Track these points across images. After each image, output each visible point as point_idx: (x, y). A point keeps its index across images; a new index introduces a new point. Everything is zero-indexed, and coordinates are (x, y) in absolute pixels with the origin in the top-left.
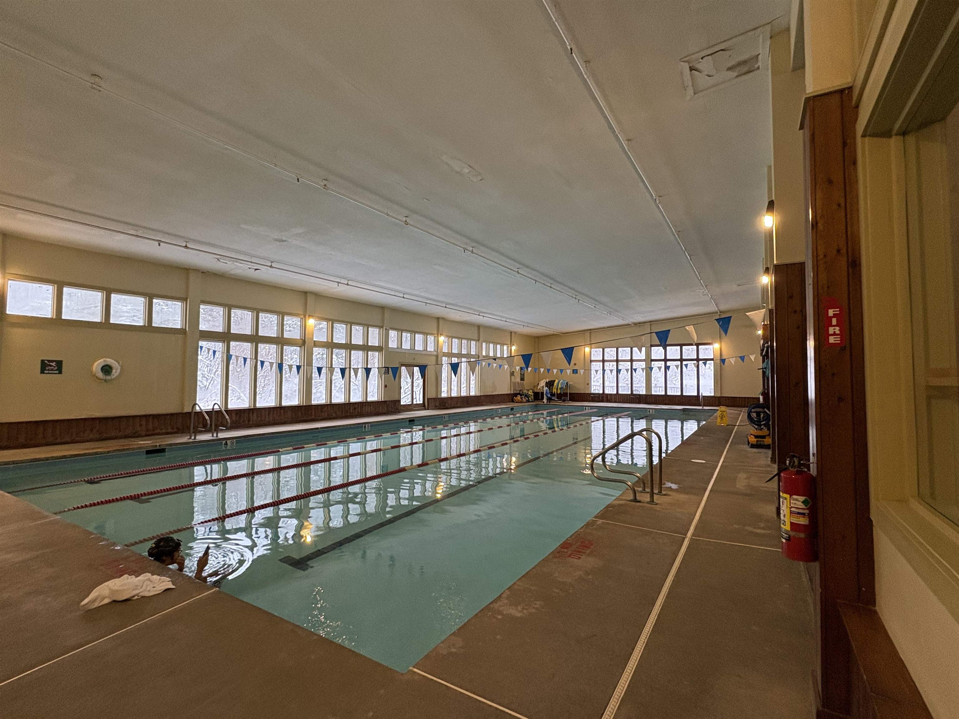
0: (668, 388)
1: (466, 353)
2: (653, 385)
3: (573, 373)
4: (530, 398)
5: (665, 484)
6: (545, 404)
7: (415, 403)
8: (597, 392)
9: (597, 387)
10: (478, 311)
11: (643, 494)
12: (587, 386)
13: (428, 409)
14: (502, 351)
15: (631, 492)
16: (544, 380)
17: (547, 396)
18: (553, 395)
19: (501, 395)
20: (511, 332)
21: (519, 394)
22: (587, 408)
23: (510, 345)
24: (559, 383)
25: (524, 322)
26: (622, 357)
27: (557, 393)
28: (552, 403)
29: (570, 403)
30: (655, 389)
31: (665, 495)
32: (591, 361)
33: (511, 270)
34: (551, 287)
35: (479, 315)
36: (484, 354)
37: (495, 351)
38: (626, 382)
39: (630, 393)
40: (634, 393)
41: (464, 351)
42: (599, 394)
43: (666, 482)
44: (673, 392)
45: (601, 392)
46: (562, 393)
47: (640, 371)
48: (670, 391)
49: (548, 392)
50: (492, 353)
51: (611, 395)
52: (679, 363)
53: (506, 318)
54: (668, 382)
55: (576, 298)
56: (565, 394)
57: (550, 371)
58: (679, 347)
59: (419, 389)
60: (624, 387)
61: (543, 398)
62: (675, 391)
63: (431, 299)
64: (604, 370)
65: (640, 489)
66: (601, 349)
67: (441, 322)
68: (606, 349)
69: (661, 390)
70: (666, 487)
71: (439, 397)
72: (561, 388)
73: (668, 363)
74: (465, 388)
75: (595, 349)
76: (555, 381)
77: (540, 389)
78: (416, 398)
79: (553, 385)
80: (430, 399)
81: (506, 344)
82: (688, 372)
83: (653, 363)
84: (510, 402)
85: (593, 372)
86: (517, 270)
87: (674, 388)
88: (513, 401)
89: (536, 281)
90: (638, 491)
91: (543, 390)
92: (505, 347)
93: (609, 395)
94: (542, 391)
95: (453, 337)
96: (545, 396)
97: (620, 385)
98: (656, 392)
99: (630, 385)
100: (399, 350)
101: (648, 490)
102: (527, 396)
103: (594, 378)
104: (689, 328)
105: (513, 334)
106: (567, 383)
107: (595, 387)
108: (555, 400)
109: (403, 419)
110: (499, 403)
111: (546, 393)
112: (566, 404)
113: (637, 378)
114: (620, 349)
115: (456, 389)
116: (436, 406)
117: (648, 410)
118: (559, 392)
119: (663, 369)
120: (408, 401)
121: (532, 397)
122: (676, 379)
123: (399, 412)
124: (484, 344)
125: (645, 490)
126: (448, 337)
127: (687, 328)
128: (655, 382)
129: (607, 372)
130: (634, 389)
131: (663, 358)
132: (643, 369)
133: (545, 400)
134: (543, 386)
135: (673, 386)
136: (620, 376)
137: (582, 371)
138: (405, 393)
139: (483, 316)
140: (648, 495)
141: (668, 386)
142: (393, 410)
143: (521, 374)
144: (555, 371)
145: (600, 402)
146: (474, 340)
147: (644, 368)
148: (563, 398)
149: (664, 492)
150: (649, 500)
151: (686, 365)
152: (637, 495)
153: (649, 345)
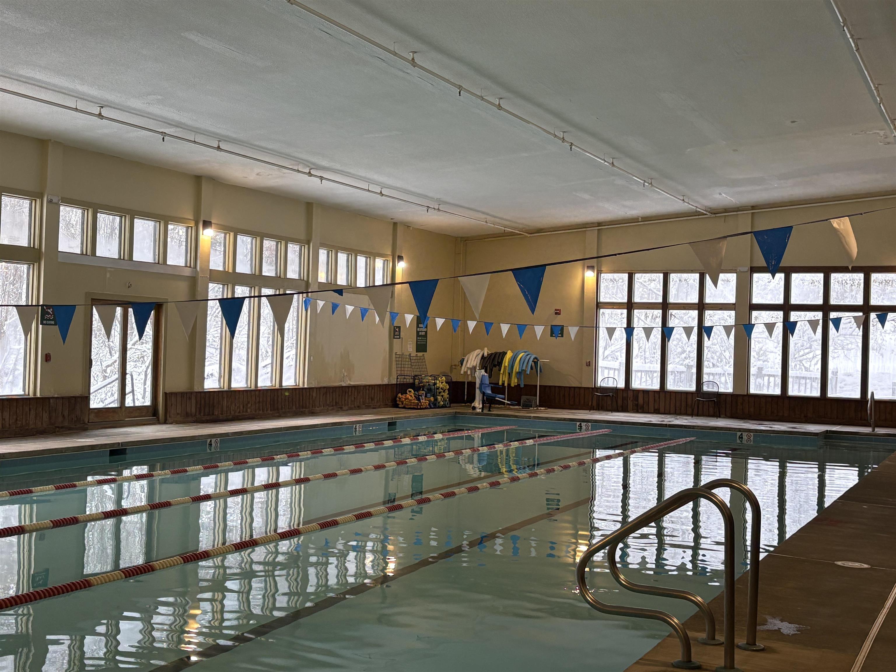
0: (790, 380)
1: (273, 274)
2: (753, 370)
3: (551, 336)
4: (439, 398)
5: (764, 623)
6: (478, 414)
7: (129, 402)
8: (610, 384)
9: (612, 372)
10: (306, 163)
11: (709, 647)
12: (585, 368)
13: (165, 422)
14: (370, 272)
15: (677, 642)
16: (477, 351)
17: (484, 394)
18: (497, 389)
19: (365, 386)
20: (395, 224)
21: (412, 386)
22: (583, 424)
23: (390, 259)
24: (514, 359)
25: (432, 199)
26: (677, 295)
27: (509, 385)
28: (495, 412)
29: (541, 412)
30: (759, 380)
31: (763, 650)
32: (599, 305)
33: (395, 54)
34: (499, 107)
35: (310, 174)
36: (322, 277)
37: (352, 270)
38: (687, 361)
39: (693, 388)
40: (705, 388)
41: (269, 271)
42: (616, 390)
43: (768, 617)
44: (802, 388)
45: (621, 385)
46: (522, 386)
47: (718, 333)
48: (796, 387)
49: (487, 381)
50: (345, 276)
51: (646, 392)
52: (819, 315)
53: (383, 186)
54: (791, 363)
55: (563, 139)
56: (530, 389)
57: (492, 330)
58: (820, 276)
59: (144, 368)
60: (681, 372)
61: (472, 399)
62: (809, 386)
63: (178, 125)
64: (629, 330)
65: (703, 636)
66: (626, 276)
67: (206, 189)
68: (637, 276)
69: (772, 384)
70: (768, 631)
71: (196, 389)
72: (519, 374)
73: (794, 316)
74: (269, 369)
75: (610, 276)
76: (505, 354)
77: (466, 373)
78: (133, 391)
79: (500, 364)
80: (172, 393)
81: (381, 255)
82: (841, 338)
83: (755, 313)
84: (386, 406)
85: (603, 334)
86: (410, 56)
87: (804, 378)
88: (395, 405)
89: (460, 87)
90: (696, 639)
91: (475, 377)
92: (379, 263)
93: (641, 396)
94: (470, 379)
95: (237, 231)
96: (478, 392)
97: (670, 367)
98: (760, 386)
99: (694, 370)
100: (86, 261)
101: (721, 638)
102: (431, 390)
103: (605, 348)
104: (839, 224)
105: (400, 230)
106: (536, 361)
107: (606, 371)
108: (504, 403)
109: (92, 447)
110: (359, 407)
111: (481, 384)
112: (532, 415)
113: (715, 352)
114: (673, 277)
115: (244, 368)
116: (187, 415)
117: (739, 434)
118: (514, 382)
119: (779, 330)
120: (112, 399)
121: (446, 395)
122: (811, 355)
123: (85, 429)
124: (323, 254)
125: (714, 639)
126: (225, 228)
127: (835, 223)
128: (759, 363)
129: (638, 334)
130: (705, 378)
131: (780, 301)
132: (728, 329)
133: (478, 404)
134: (474, 368)
135: (804, 373)
136: (671, 344)
137: (573, 331)
138: (105, 378)
139: (322, 178)
140: (721, 652)
141: (791, 373)
142: (66, 424)
143: (418, 335)
144: (505, 328)
145: (618, 411)
146: (294, 241)
147: (730, 327)
148: (524, 398)
149: (760, 644)
150: (723, 664)
151: (837, 322)
152: (693, 650)
153: (747, 268)
